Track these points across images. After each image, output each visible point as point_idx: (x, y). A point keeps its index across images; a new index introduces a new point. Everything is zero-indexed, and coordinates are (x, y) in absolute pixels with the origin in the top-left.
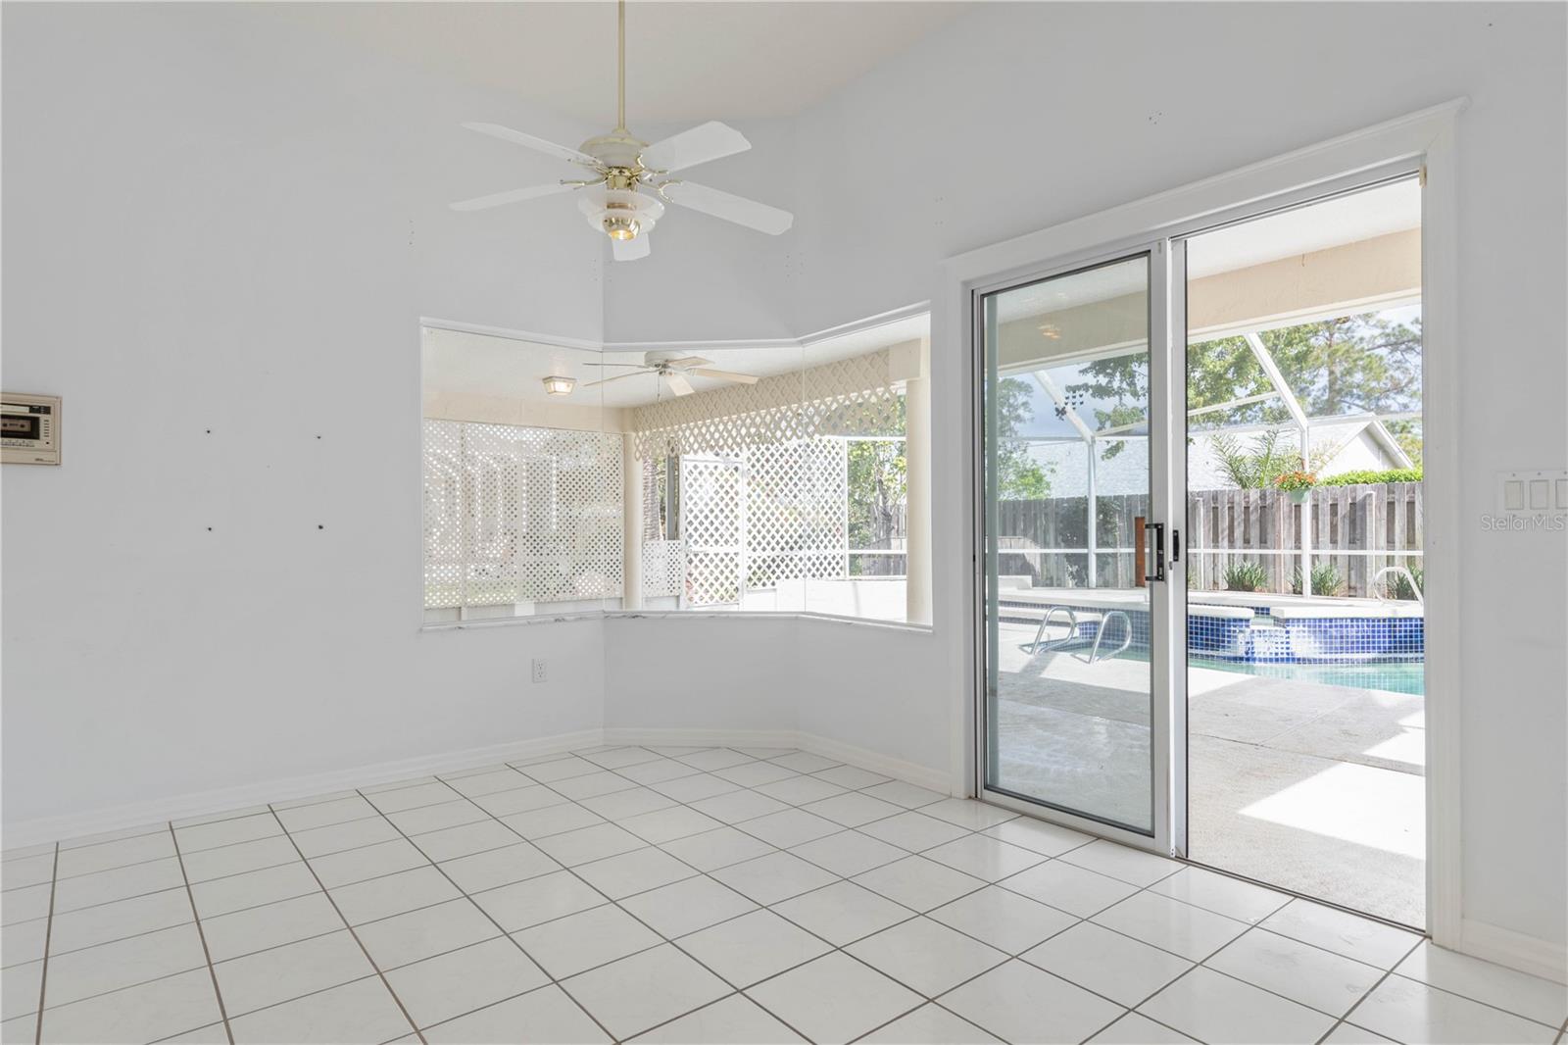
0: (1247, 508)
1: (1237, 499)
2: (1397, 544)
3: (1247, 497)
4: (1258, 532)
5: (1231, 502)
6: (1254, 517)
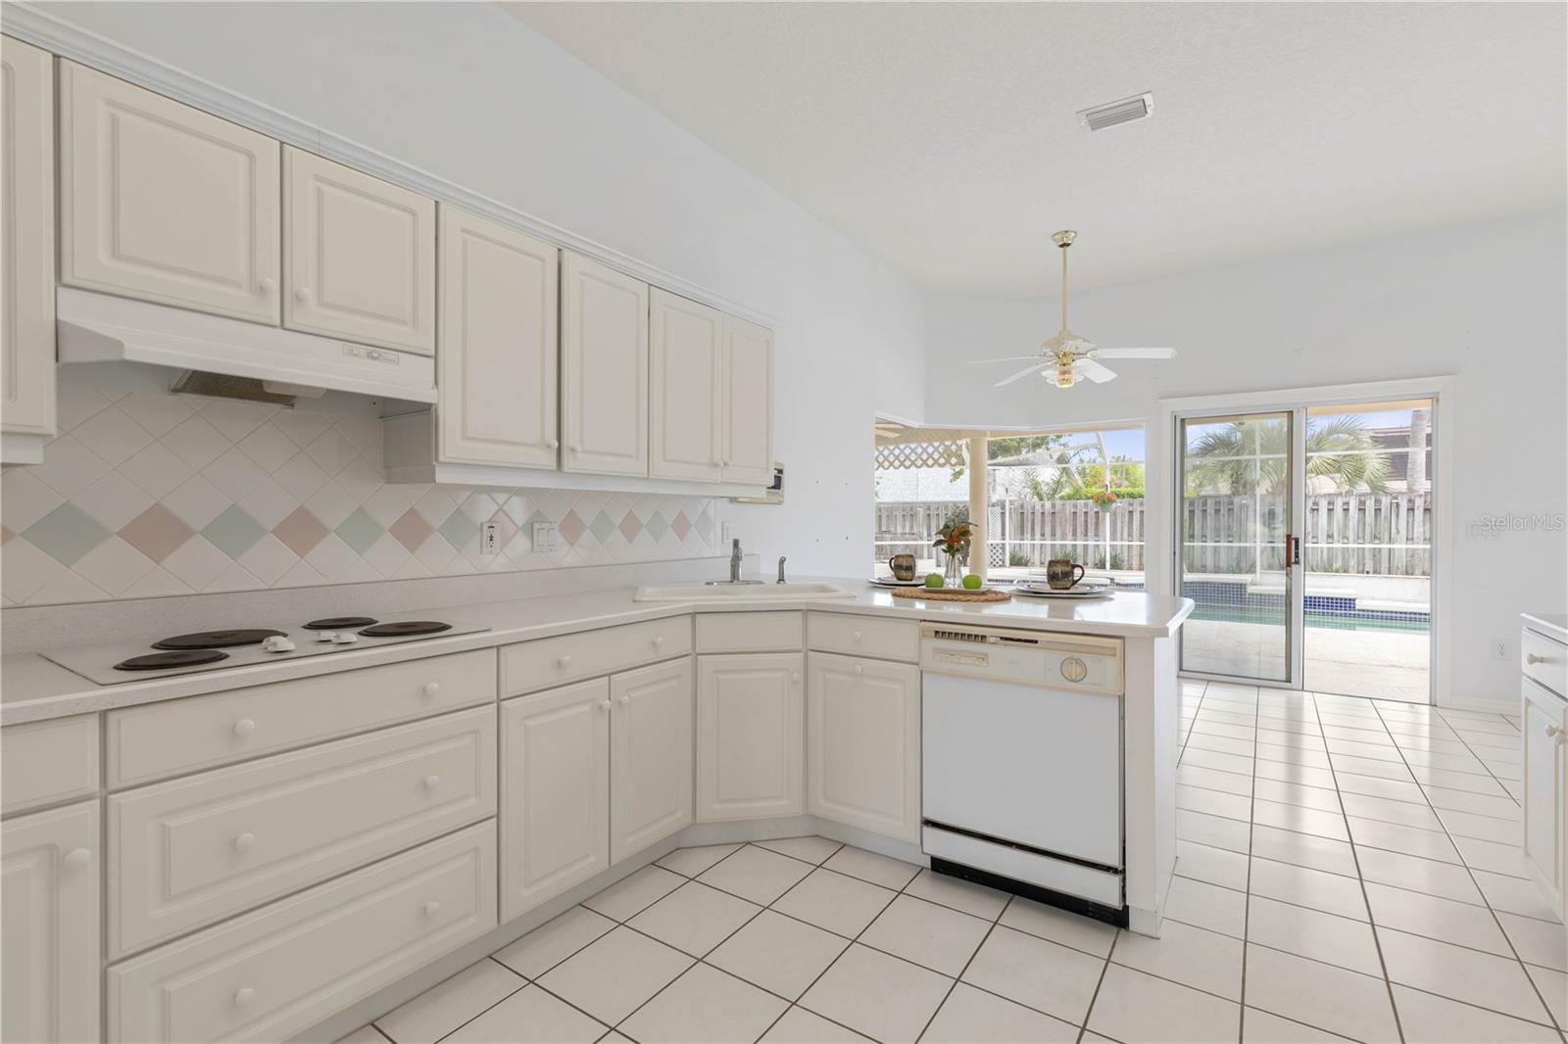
0: (1043, 513)
1: (1037, 507)
2: (1135, 538)
3: (1043, 506)
4: (1050, 528)
5: (1034, 508)
6: (1048, 519)
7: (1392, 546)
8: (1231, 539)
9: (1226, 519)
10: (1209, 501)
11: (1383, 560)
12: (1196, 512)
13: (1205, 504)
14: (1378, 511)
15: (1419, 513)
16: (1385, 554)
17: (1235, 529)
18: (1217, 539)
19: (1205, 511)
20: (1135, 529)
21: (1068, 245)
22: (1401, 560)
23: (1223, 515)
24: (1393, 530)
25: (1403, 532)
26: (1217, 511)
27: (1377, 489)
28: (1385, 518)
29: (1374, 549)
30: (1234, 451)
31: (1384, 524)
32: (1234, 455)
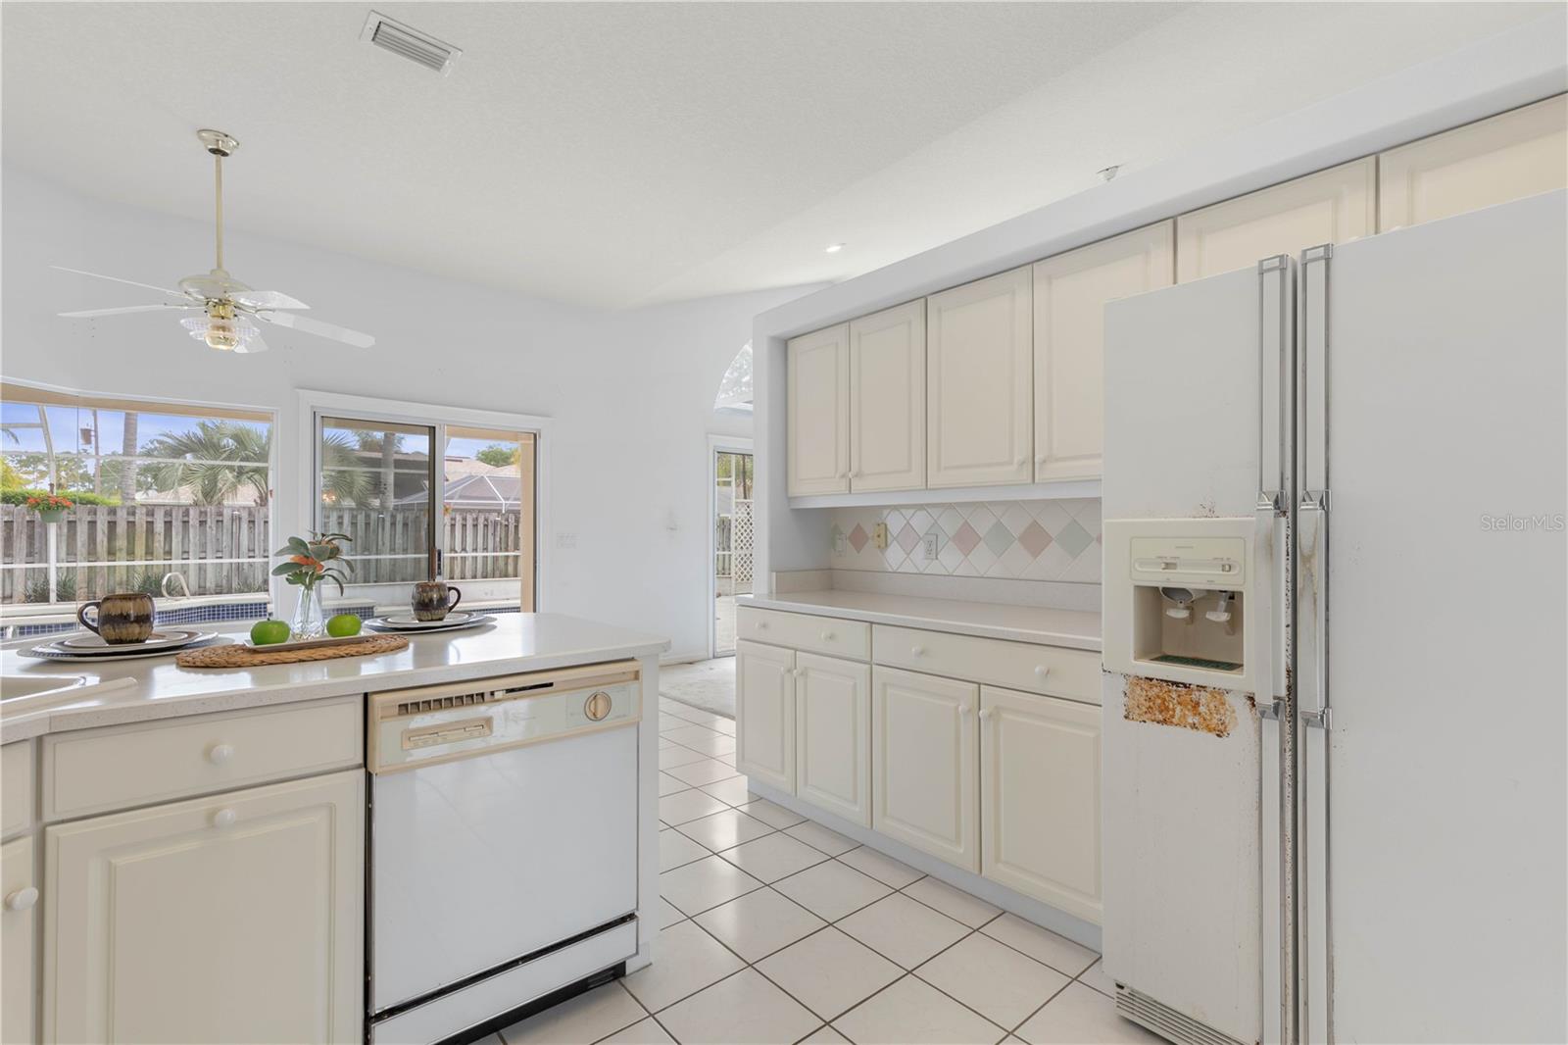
7: (379, 557)
8: (220, 555)
9: (214, 532)
10: (191, 512)
11: (371, 570)
12: (174, 523)
13: (186, 513)
14: (367, 524)
15: (399, 527)
16: (373, 565)
17: (225, 544)
18: (203, 555)
19: (186, 523)
20: (79, 544)
21: (225, 154)
22: (385, 570)
23: (210, 527)
24: (380, 543)
25: (388, 544)
26: (202, 523)
27: (362, 505)
28: (374, 531)
29: (365, 560)
30: (224, 456)
31: (372, 536)
32: (224, 459)
